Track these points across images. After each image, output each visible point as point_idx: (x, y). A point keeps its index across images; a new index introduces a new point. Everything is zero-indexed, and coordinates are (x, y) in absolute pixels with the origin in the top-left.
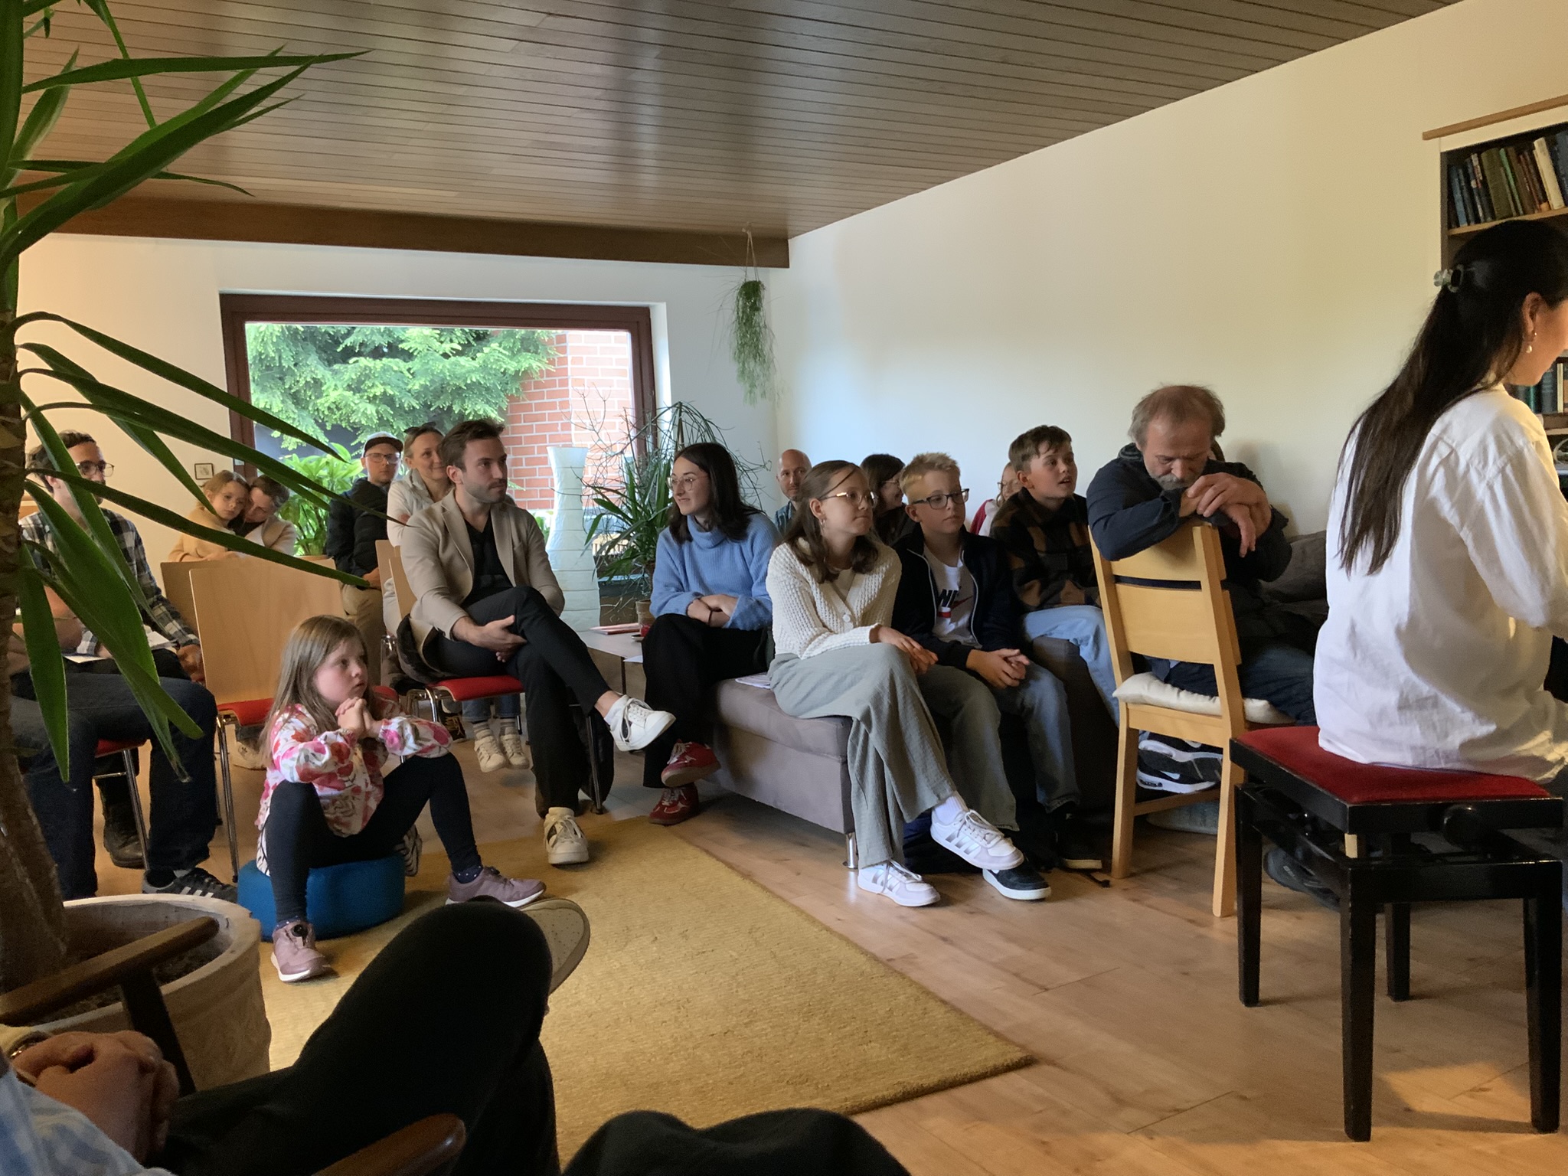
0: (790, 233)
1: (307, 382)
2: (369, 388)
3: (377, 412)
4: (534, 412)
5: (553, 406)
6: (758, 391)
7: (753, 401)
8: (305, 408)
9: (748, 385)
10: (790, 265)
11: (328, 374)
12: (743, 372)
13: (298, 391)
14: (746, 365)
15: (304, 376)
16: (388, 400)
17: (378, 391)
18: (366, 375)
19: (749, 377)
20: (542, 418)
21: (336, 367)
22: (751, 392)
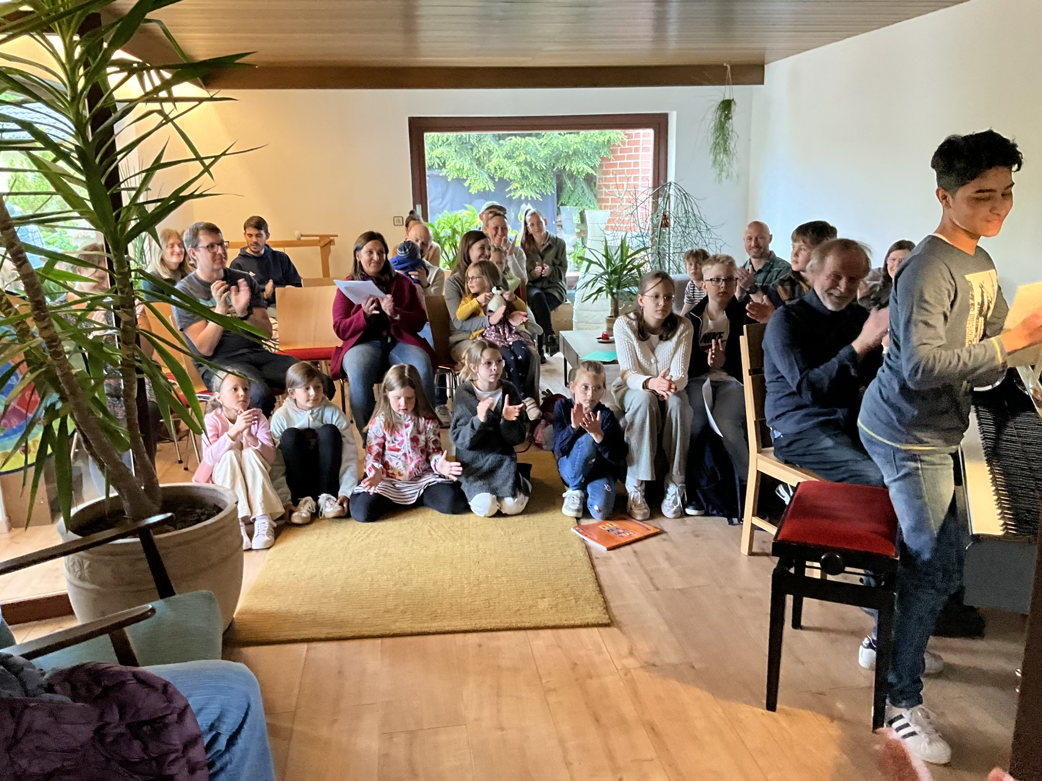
0: (766, 62)
1: (484, 152)
2: (518, 156)
3: (521, 171)
4: (618, 169)
5: (629, 165)
6: (724, 174)
7: (720, 181)
8: (483, 167)
9: (718, 170)
10: (765, 83)
11: (496, 146)
12: (715, 161)
13: (480, 157)
14: (718, 157)
15: (483, 149)
16: (527, 163)
17: (521, 159)
18: (516, 148)
19: (719, 165)
20: (622, 172)
21: (501, 142)
22: (719, 175)
